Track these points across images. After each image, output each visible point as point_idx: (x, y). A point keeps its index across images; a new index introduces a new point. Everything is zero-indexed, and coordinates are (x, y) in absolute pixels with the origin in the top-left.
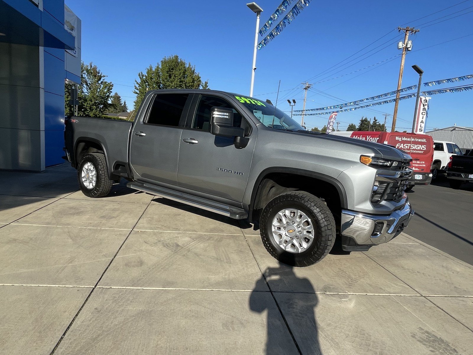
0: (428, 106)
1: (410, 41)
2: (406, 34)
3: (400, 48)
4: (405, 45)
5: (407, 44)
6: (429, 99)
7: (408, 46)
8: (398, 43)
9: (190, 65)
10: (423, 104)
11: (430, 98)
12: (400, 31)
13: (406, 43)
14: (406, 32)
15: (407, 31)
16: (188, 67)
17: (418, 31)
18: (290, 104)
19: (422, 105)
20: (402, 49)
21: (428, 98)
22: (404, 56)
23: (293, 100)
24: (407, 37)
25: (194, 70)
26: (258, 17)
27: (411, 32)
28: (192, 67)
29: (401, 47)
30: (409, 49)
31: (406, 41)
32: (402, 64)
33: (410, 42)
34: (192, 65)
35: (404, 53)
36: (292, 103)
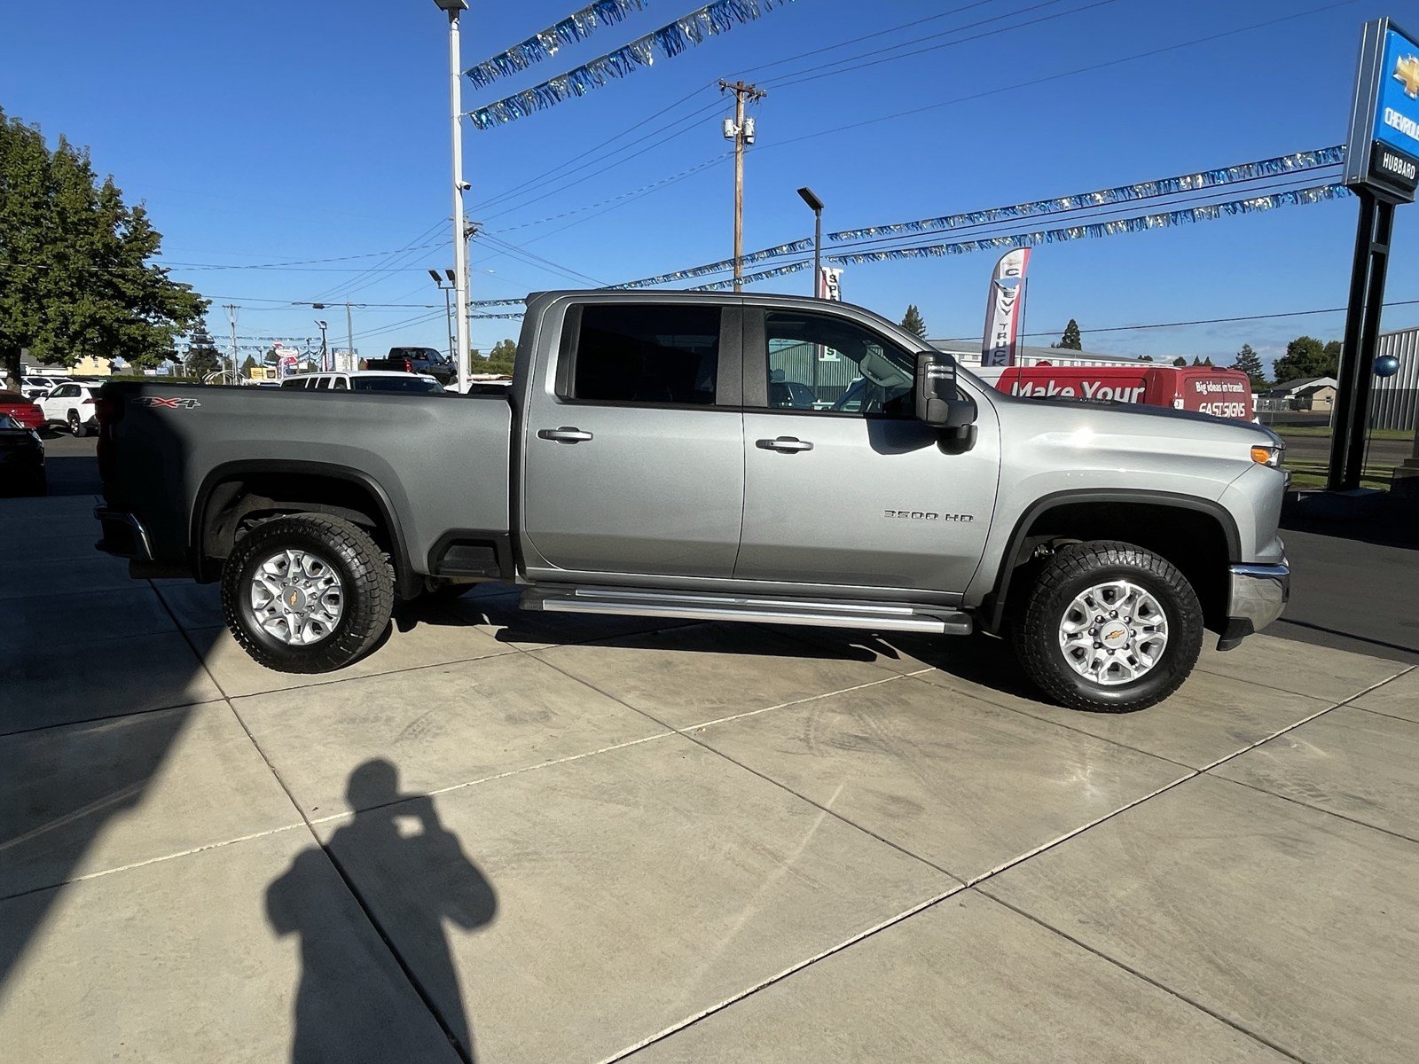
0: (839, 292)
1: (751, 120)
2: (738, 101)
3: (729, 135)
4: (740, 129)
5: (744, 127)
6: (840, 274)
7: (749, 132)
8: (724, 123)
9: (64, 143)
10: (830, 287)
11: (842, 271)
12: (723, 89)
13: (740, 123)
14: (738, 94)
15: (739, 91)
16: (60, 153)
17: (765, 95)
18: (439, 284)
19: (827, 289)
20: (734, 139)
21: (837, 272)
22: (739, 156)
23: (447, 271)
24: (742, 107)
25: (87, 165)
26: (454, 26)
27: (749, 97)
28: (76, 152)
29: (732, 132)
30: (749, 140)
31: (741, 117)
32: (739, 180)
33: (750, 122)
34: (76, 145)
35: (738, 149)
36: (446, 282)
